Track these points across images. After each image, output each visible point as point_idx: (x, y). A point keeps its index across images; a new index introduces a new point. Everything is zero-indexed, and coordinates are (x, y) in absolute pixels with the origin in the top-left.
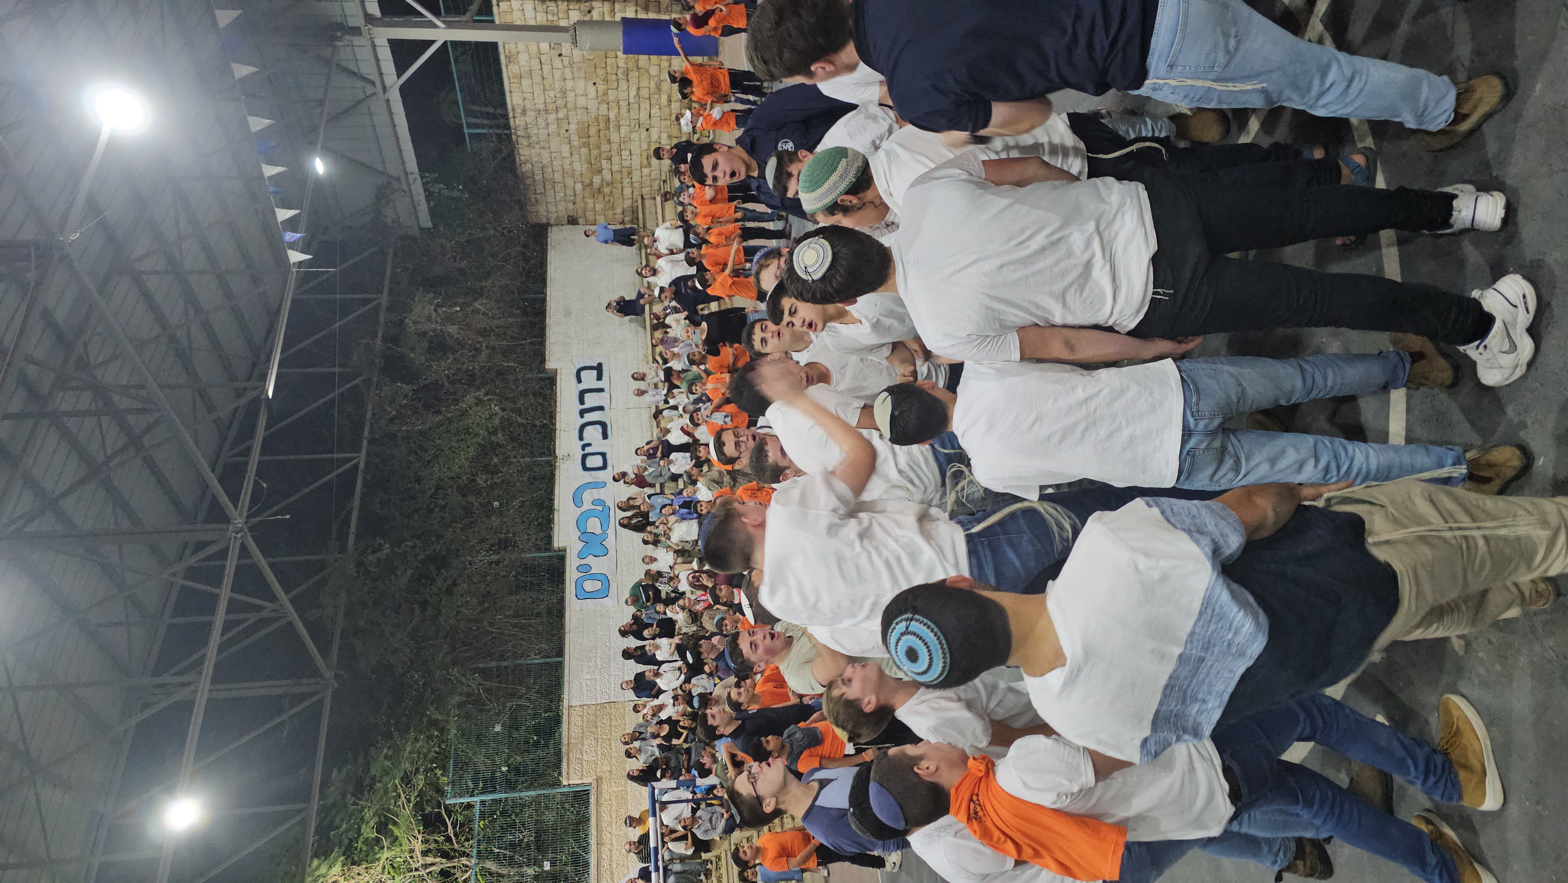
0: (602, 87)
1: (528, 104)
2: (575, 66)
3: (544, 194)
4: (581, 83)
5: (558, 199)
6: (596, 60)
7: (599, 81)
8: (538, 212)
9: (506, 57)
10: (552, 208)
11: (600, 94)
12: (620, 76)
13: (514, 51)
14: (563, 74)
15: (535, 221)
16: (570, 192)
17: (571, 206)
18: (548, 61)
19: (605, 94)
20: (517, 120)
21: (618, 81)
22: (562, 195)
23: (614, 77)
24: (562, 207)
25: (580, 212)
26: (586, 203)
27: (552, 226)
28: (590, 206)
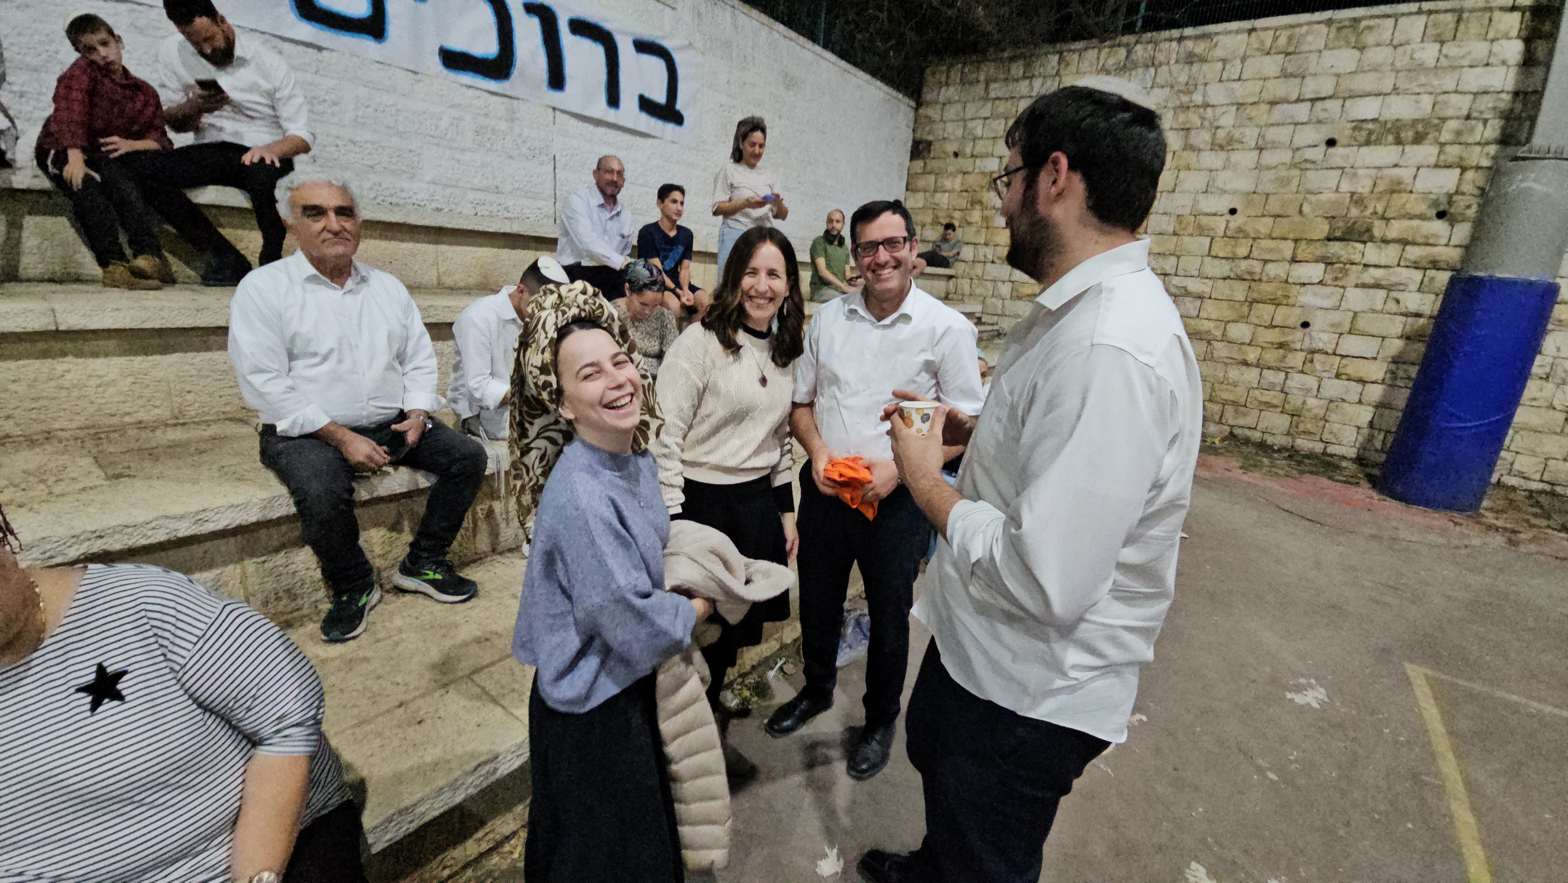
0: (1220, 224)
1: (1211, 70)
2: (1296, 172)
3: (986, 98)
4: (1244, 184)
5: (971, 125)
6: (1297, 218)
7: (1237, 221)
8: (947, 84)
9: (1356, 20)
10: (951, 112)
11: (1204, 220)
12: (1244, 265)
13: (1370, 39)
14: (1275, 146)
15: (930, 79)
16: (981, 146)
17: (951, 148)
18: (1322, 116)
19: (1201, 231)
20: (1174, 44)
21: (1232, 258)
22: (979, 132)
23: (1242, 251)
24: (953, 130)
25: (933, 164)
26: (953, 175)
27: (916, 110)
28: (948, 184)
